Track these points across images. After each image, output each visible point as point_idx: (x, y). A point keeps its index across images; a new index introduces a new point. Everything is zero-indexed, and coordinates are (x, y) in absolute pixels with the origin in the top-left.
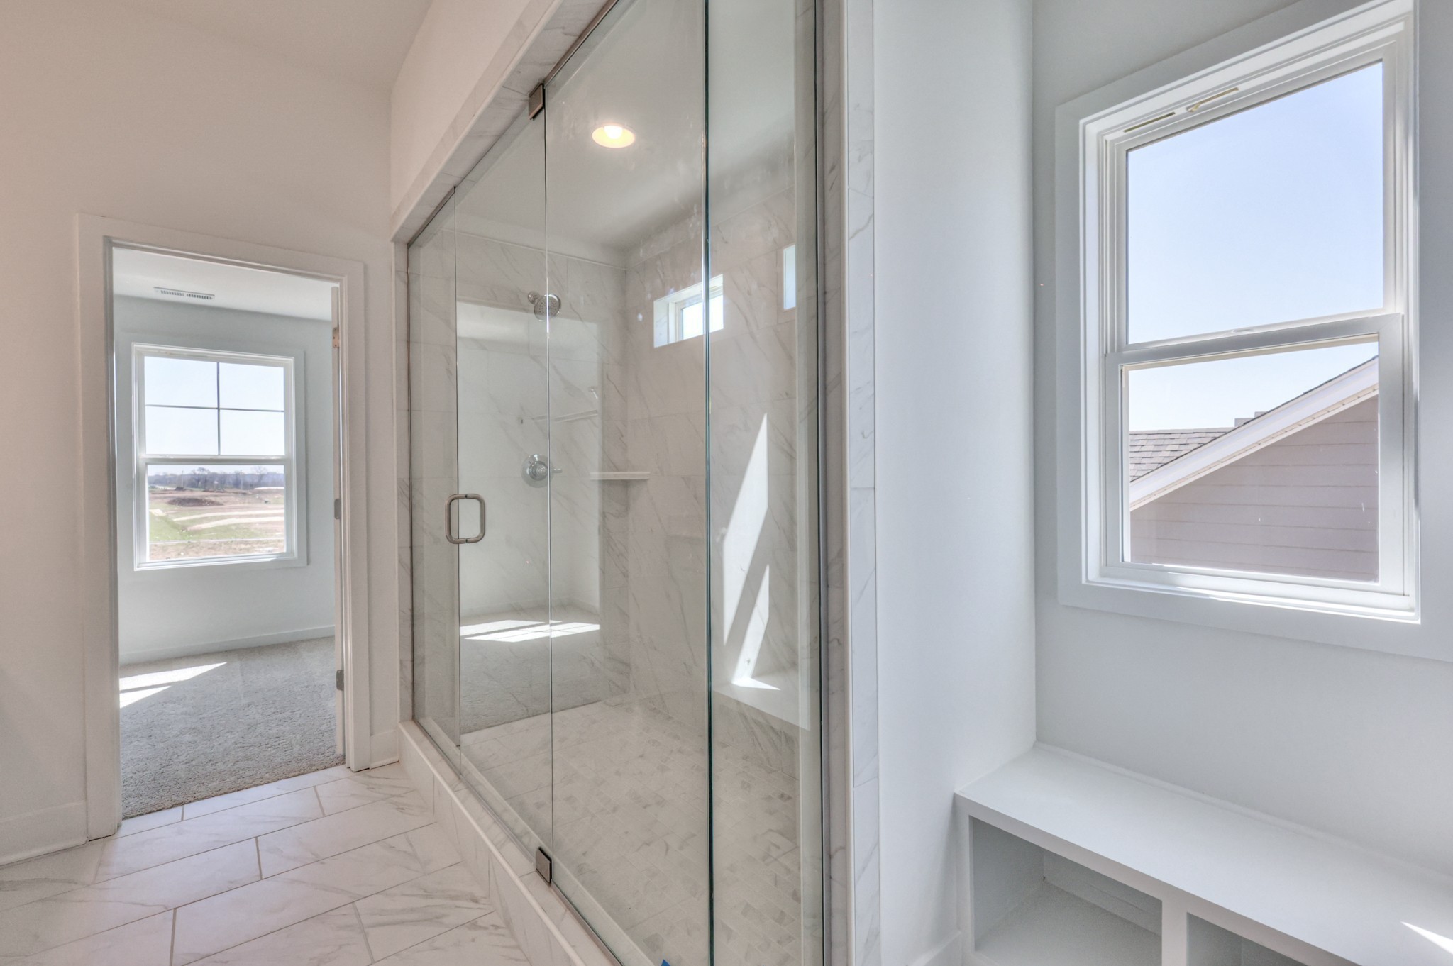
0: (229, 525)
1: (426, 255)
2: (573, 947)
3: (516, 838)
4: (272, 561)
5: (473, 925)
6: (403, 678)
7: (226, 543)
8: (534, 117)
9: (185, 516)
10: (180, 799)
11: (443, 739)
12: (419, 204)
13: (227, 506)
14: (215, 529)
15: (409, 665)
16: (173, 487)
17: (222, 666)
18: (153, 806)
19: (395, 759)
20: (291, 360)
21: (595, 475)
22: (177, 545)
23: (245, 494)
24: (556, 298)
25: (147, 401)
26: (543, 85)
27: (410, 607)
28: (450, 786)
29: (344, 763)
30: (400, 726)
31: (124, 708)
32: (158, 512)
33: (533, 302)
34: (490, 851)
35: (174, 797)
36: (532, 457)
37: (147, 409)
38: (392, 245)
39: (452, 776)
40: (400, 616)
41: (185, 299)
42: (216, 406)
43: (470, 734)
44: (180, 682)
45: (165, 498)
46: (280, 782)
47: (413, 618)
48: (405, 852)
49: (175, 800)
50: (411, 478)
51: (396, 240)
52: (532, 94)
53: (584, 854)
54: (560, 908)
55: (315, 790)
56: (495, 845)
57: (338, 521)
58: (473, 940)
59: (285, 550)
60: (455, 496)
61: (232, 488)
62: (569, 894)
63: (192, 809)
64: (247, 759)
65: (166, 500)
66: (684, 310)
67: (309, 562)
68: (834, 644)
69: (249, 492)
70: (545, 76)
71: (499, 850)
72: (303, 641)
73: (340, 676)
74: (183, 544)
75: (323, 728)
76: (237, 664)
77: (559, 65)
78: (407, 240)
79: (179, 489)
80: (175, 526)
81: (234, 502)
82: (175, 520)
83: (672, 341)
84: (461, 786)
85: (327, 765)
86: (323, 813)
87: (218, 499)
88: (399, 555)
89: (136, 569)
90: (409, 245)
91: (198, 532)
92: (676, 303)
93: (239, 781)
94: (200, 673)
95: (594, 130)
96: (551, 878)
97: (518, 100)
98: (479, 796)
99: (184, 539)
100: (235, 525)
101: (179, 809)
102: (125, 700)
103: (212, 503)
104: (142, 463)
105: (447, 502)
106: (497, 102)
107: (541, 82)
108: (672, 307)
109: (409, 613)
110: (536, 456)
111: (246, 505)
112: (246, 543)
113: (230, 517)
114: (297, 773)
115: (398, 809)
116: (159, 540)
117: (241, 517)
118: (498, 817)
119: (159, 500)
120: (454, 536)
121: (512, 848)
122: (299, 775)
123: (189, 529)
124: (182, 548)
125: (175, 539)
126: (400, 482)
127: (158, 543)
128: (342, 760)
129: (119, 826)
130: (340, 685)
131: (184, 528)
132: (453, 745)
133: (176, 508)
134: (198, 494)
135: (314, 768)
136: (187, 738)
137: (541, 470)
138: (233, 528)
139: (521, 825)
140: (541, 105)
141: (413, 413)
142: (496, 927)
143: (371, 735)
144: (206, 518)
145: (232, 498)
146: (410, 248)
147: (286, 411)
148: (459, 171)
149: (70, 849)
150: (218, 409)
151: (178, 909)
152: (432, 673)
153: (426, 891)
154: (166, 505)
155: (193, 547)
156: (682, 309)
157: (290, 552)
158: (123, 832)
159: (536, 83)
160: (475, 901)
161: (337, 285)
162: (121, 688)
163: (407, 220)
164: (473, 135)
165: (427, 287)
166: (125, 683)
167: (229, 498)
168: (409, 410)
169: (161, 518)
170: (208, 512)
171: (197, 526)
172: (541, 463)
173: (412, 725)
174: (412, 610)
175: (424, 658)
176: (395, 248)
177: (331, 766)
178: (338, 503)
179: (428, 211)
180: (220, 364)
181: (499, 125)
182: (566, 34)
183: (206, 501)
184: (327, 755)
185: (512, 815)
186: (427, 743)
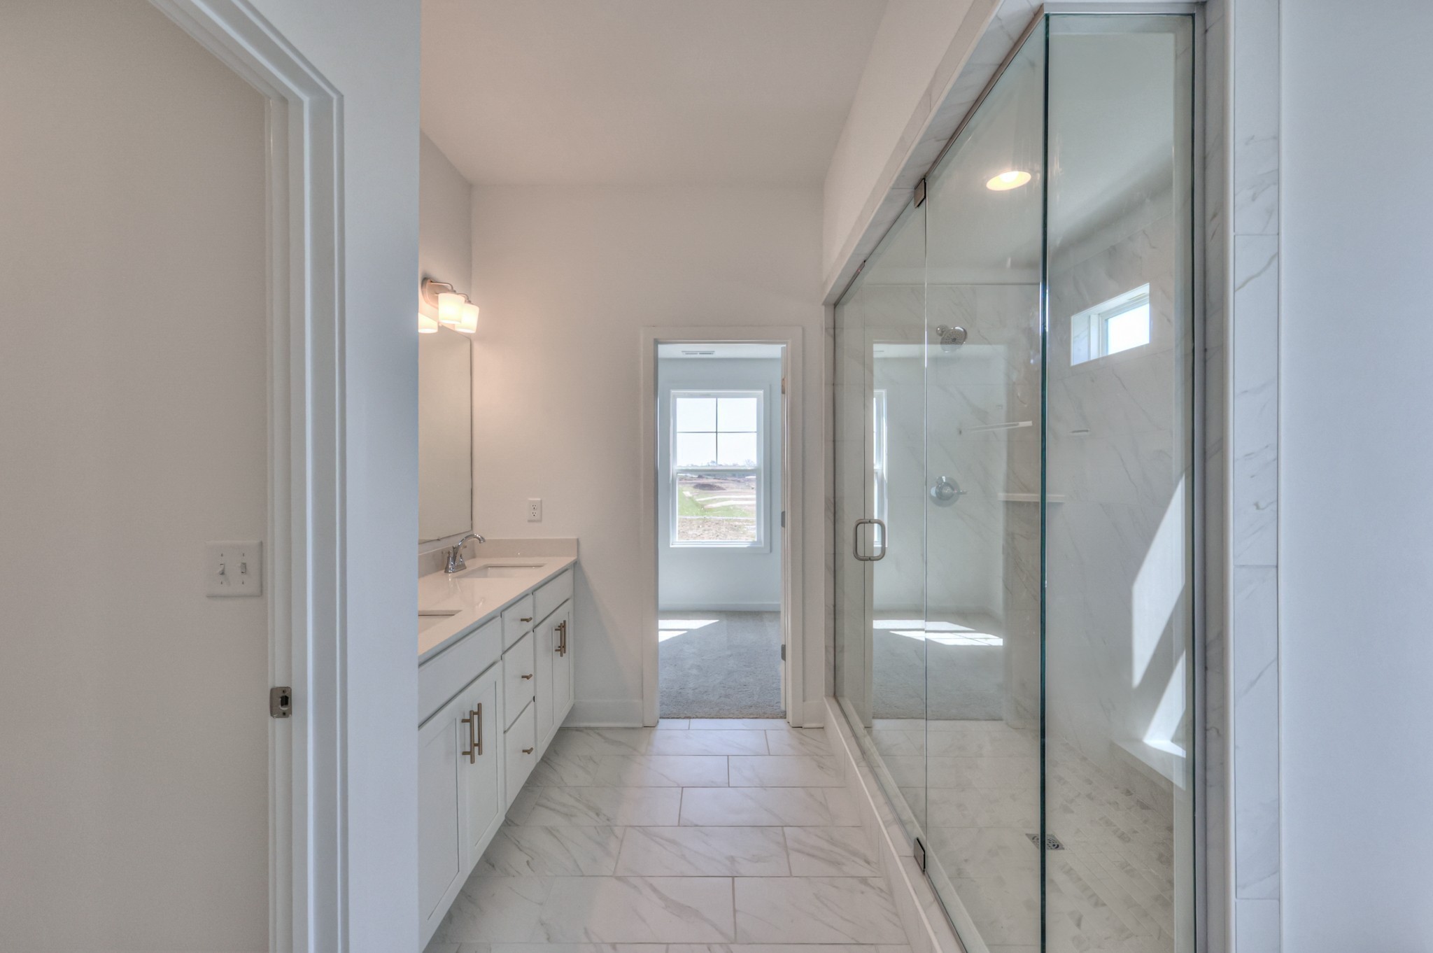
0: (729, 506)
1: (849, 311)
2: (935, 933)
3: (902, 823)
4: (748, 548)
5: (864, 880)
6: (827, 660)
7: (726, 520)
8: (918, 206)
9: (704, 497)
10: (689, 715)
11: (855, 719)
12: (839, 278)
13: (728, 490)
14: (718, 509)
15: (832, 650)
16: (695, 474)
17: (716, 623)
18: (675, 714)
19: (821, 725)
20: (761, 392)
21: (1002, 496)
22: (698, 519)
23: (739, 481)
24: (962, 330)
25: (678, 430)
26: (924, 179)
27: (833, 603)
28: (855, 760)
29: (785, 718)
30: (824, 698)
31: (662, 642)
32: (688, 494)
33: (941, 335)
34: (880, 826)
35: (685, 712)
36: (941, 479)
37: (678, 435)
38: (823, 308)
39: (859, 753)
40: (825, 609)
41: (699, 356)
42: (715, 431)
43: (881, 720)
44: (692, 629)
45: (692, 483)
46: (744, 720)
47: (835, 613)
48: (821, 803)
49: (686, 714)
50: (835, 497)
51: (825, 304)
52: (916, 187)
53: (966, 861)
54: (929, 897)
55: (765, 733)
56: (884, 822)
57: (783, 528)
58: (862, 893)
59: (756, 540)
60: (862, 521)
61: (731, 477)
62: (938, 887)
63: (696, 723)
64: (727, 696)
65: (693, 485)
66: (1110, 320)
67: (771, 551)
68: (1212, 734)
69: (741, 480)
70: (925, 172)
71: (886, 827)
72: (767, 612)
73: (784, 648)
74: (702, 519)
75: (774, 686)
76: (725, 622)
77: (935, 163)
78: (834, 302)
79: (700, 477)
80: (697, 505)
81: (732, 488)
82: (697, 500)
83: (1094, 355)
84: (863, 764)
85: (775, 717)
86: (769, 753)
87: (722, 485)
88: (826, 560)
89: (671, 546)
90: (836, 305)
91: (710, 510)
92: (1099, 314)
93: (721, 712)
94: (702, 625)
95: (988, 181)
96: (924, 868)
97: (907, 193)
98: (876, 777)
99: (702, 515)
100: (732, 505)
101: (687, 721)
102: (663, 637)
103: (719, 488)
104: (675, 472)
105: (854, 525)
106: (889, 199)
107: (923, 177)
108: (1094, 319)
109: (832, 608)
110: (944, 478)
111: (740, 490)
112: (739, 521)
113: (729, 499)
114: (755, 716)
115: (819, 766)
116: (687, 515)
117: (736, 499)
118: (889, 801)
119: (689, 485)
120: (861, 553)
121: (896, 829)
122: (756, 718)
123: (705, 507)
124: (701, 522)
125: (697, 515)
126: (827, 499)
127: (688, 517)
128: (784, 716)
129: (658, 722)
130: (784, 657)
131: (702, 506)
132: (862, 726)
133: (698, 491)
134: (710, 481)
135: (766, 716)
136: (694, 672)
137: (947, 491)
138: (732, 508)
139: (908, 814)
140: (923, 197)
141: (837, 443)
142: (881, 890)
143: (804, 701)
144: (715, 499)
145: (732, 485)
146: (837, 309)
147: (758, 432)
148: (867, 250)
149: (633, 728)
150: (717, 432)
151: (684, 789)
152: (849, 661)
153: (832, 839)
154: (692, 488)
155: (707, 522)
156: (1107, 320)
157: (759, 541)
158: (659, 727)
159: (919, 178)
160: (868, 862)
161: (785, 346)
162: (660, 627)
163: (832, 289)
164: (873, 225)
165: (850, 337)
166: (663, 624)
167: (731, 485)
168: (834, 441)
169: (690, 498)
170: (717, 495)
171: (710, 506)
172: (947, 484)
173: (833, 701)
174: (835, 606)
175: (843, 647)
176: (825, 311)
177: (777, 718)
178: (783, 514)
179: (847, 280)
180: (718, 399)
181: (892, 214)
182: (938, 141)
183: (715, 486)
184: (775, 708)
185: (901, 803)
186: (843, 720)
